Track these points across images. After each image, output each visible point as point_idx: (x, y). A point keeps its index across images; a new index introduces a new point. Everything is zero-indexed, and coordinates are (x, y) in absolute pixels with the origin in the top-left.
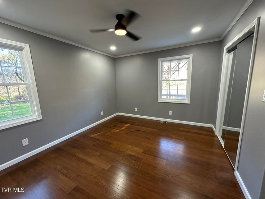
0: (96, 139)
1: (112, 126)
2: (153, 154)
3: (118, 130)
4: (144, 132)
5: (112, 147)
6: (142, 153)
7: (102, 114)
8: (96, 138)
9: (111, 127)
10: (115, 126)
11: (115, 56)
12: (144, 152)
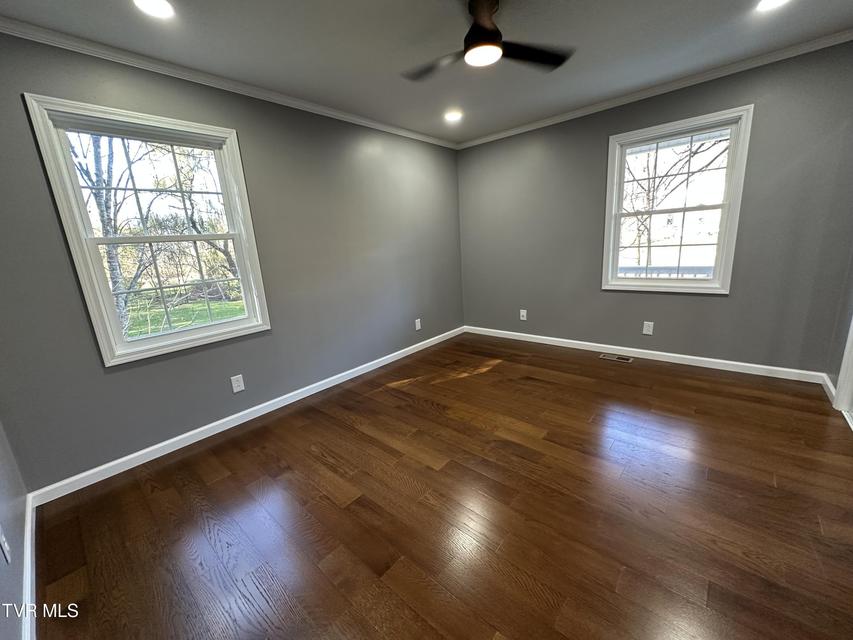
0: (403, 392)
1: (448, 361)
2: (578, 446)
3: (466, 375)
4: (549, 383)
5: (451, 416)
6: (544, 439)
7: (418, 326)
8: (404, 389)
9: (445, 366)
10: (457, 363)
11: (459, 143)
12: (549, 438)
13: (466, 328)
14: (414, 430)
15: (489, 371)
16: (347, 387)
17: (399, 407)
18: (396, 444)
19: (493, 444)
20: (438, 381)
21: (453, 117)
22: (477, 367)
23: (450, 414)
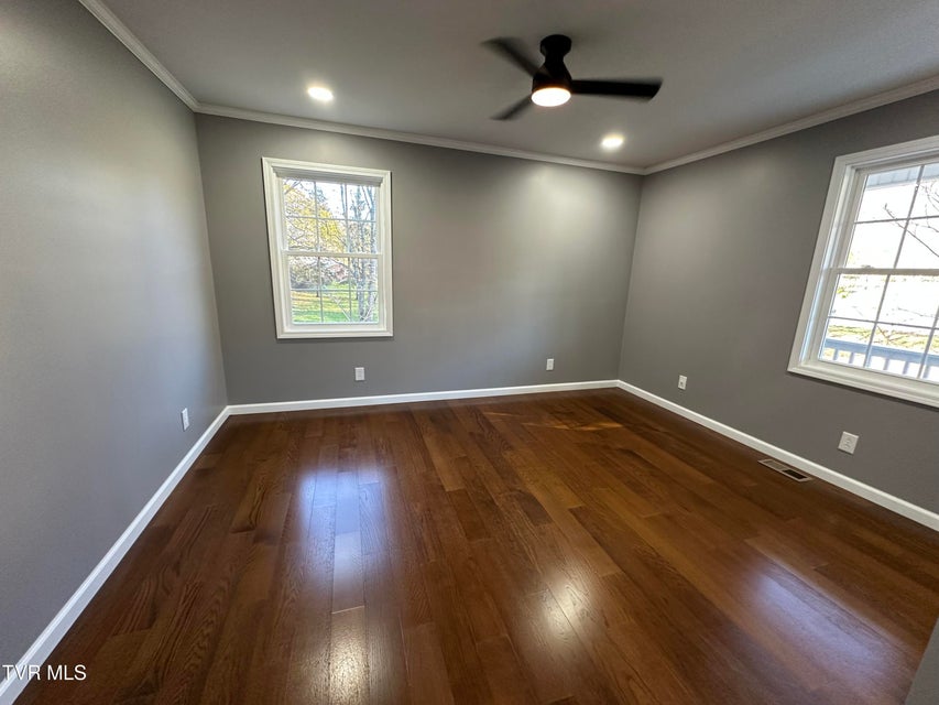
0: (488, 422)
1: (562, 410)
3: (564, 427)
4: (648, 464)
5: (506, 457)
6: (571, 511)
7: (550, 366)
8: (492, 420)
9: (553, 412)
10: (570, 414)
12: (575, 512)
13: (619, 383)
14: (464, 455)
15: (594, 432)
16: (451, 405)
17: (471, 434)
18: (438, 460)
19: (514, 493)
20: (531, 424)
21: (612, 142)
22: (586, 425)
23: (508, 455)
